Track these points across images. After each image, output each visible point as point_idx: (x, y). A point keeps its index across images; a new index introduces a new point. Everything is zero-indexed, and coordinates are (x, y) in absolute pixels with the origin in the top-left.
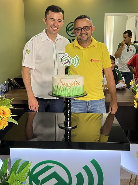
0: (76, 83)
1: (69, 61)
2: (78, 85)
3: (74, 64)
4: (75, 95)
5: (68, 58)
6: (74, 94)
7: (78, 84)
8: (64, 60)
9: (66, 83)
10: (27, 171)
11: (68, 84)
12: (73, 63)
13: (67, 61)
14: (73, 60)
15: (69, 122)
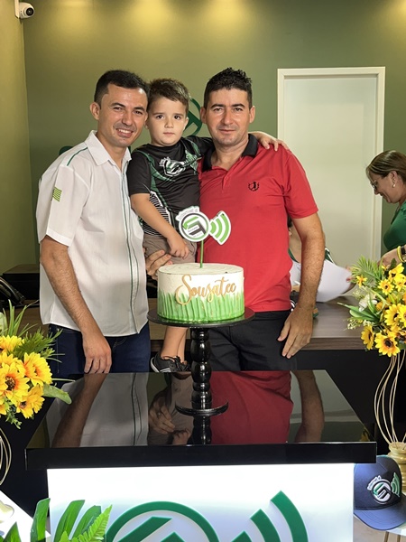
0: (225, 285)
1: (201, 229)
2: (231, 290)
3: (217, 236)
4: (224, 318)
5: (200, 219)
6: (221, 316)
7: (231, 287)
8: (189, 224)
9: (199, 288)
10: (98, 531)
11: (204, 289)
12: (213, 231)
13: (198, 227)
14: (213, 224)
15: (206, 395)
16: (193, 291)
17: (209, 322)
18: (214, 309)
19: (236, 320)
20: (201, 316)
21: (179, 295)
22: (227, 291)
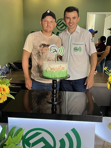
1: (56, 51)
3: (60, 53)
4: (60, 77)
5: (55, 48)
9: (53, 68)
12: (59, 52)
14: (59, 50)
15: (55, 98)
16: (51, 69)
17: (56, 78)
18: (57, 75)
19: (64, 78)
20: (54, 76)
21: (48, 70)
22: (62, 69)
